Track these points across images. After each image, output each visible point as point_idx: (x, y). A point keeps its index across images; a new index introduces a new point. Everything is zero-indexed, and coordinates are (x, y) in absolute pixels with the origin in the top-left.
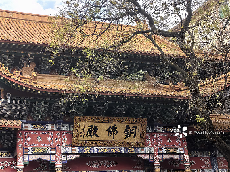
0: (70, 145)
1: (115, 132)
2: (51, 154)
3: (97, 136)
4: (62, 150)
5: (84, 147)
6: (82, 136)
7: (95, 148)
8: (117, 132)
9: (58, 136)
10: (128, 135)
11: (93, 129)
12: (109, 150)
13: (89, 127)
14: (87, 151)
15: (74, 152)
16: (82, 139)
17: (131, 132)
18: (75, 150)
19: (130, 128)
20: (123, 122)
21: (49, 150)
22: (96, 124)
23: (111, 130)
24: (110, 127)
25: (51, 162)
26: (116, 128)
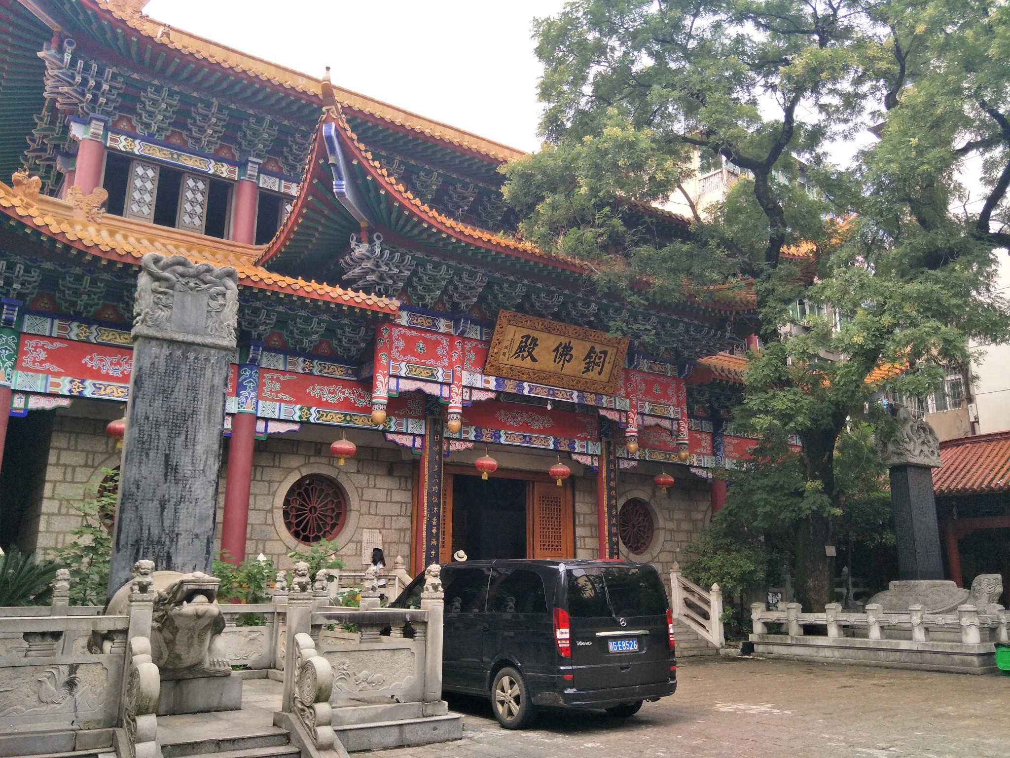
0: (479, 369)
1: (568, 357)
2: (442, 384)
3: (534, 359)
4: (466, 378)
5: (505, 378)
6: (507, 355)
7: (526, 385)
8: (571, 356)
9: (459, 347)
10: (589, 367)
11: (528, 343)
12: (551, 392)
13: (523, 337)
14: (510, 387)
15: (485, 385)
16: (506, 362)
17: (597, 361)
18: (488, 382)
19: (595, 352)
20: (585, 338)
21: (439, 374)
22: (536, 334)
23: (561, 350)
24: (561, 344)
25: (442, 401)
26: (572, 348)
